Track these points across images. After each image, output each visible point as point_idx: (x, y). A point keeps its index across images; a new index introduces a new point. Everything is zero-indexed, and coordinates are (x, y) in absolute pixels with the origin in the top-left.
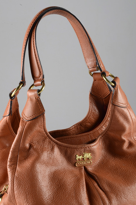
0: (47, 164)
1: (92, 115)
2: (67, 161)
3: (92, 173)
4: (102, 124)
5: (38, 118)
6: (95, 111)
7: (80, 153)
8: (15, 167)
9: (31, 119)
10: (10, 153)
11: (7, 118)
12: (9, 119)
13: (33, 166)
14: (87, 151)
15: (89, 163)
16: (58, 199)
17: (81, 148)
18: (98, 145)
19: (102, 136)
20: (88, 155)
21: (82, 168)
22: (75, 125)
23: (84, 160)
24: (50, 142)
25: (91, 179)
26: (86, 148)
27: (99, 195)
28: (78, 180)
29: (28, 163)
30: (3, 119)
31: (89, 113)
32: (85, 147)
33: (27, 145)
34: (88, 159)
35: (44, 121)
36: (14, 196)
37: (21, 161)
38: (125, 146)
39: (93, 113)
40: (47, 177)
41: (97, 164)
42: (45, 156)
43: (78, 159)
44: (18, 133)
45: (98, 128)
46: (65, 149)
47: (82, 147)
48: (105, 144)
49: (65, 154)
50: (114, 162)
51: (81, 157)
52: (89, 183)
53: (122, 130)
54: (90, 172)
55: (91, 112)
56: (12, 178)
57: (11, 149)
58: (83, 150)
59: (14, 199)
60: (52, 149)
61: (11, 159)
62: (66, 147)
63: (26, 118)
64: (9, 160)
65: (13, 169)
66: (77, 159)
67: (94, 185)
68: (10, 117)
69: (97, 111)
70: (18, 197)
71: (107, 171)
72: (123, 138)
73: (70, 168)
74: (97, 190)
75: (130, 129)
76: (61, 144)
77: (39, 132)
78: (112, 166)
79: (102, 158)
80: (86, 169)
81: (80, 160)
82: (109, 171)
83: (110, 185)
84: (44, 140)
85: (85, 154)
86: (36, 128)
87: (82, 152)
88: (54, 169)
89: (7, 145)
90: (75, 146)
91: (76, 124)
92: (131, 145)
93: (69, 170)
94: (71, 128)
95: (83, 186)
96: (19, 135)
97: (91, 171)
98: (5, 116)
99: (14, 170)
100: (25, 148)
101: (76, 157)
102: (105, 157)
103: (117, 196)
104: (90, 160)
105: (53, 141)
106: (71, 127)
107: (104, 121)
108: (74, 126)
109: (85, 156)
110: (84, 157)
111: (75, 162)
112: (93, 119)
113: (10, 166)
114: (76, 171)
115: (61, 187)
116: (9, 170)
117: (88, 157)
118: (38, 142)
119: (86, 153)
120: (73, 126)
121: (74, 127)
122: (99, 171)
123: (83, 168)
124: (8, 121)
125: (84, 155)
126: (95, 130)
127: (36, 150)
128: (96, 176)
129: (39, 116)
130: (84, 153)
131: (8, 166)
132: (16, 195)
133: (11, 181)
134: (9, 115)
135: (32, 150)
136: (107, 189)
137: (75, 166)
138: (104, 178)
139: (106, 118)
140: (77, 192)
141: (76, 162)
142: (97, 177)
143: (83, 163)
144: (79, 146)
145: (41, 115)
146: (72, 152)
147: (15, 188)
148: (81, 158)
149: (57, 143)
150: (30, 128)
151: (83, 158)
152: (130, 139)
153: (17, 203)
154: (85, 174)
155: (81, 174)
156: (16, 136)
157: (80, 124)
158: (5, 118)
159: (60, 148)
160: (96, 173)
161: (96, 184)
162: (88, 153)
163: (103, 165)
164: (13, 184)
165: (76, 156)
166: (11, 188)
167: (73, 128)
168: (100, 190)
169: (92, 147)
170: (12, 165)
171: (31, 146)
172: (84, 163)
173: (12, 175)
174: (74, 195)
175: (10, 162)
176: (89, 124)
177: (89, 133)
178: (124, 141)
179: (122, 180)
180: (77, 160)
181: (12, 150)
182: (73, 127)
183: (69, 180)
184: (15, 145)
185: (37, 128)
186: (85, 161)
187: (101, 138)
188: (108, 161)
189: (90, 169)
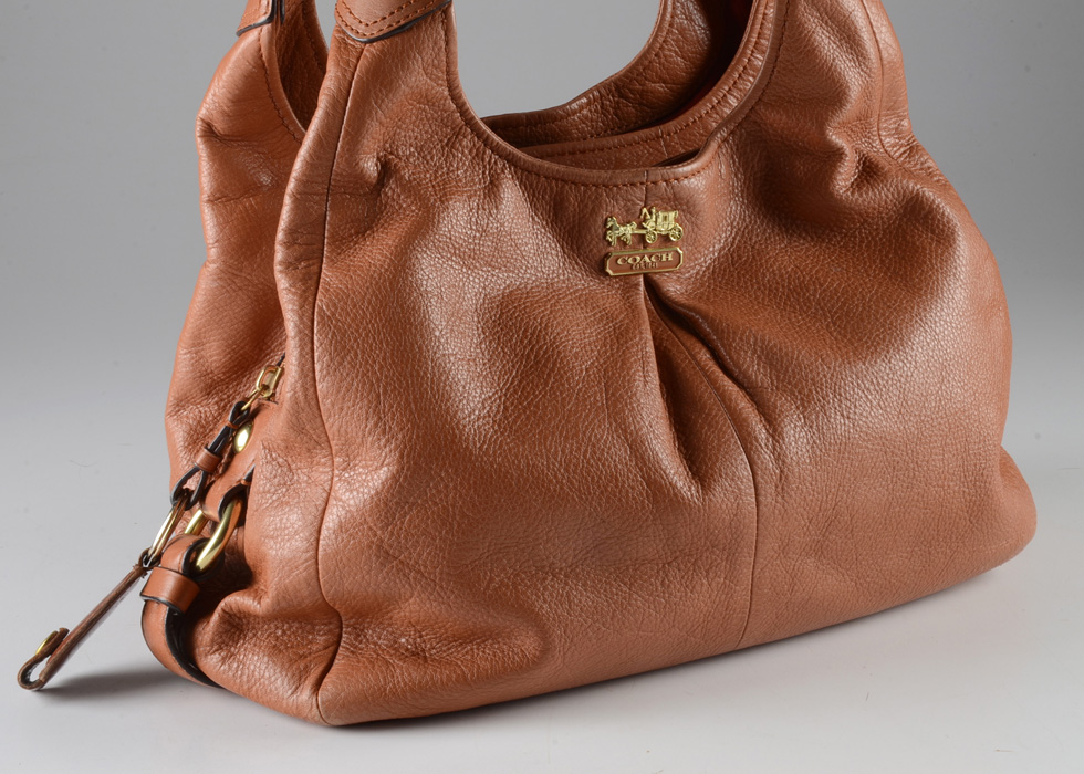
0: (468, 258)
1: (677, 41)
2: (562, 247)
3: (682, 305)
4: (723, 87)
5: (419, 26)
6: (691, 20)
7: (627, 211)
8: (315, 268)
9: (386, 30)
10: (287, 200)
11: (260, 37)
12: (270, 42)
13: (402, 263)
14: (662, 199)
15: (670, 259)
16: (528, 418)
17: (633, 184)
18: (711, 173)
19: (732, 133)
20: (665, 218)
21: (638, 285)
22: (591, 91)
23: (646, 245)
24: (479, 156)
25: (681, 333)
26: (655, 183)
27: (723, 401)
28: (620, 336)
29: (375, 252)
30: (237, 45)
31: (659, 28)
32: (652, 178)
33: (370, 167)
34: (666, 239)
35: (447, 43)
36: (313, 403)
37: (343, 243)
38: (844, 177)
39: (682, 31)
40: (471, 318)
41: (708, 268)
42: (458, 218)
43: (619, 238)
44: (323, 102)
45: (703, 108)
46: (551, 189)
47: (636, 180)
48: (745, 170)
49: (555, 214)
50: (787, 256)
51: (629, 231)
52: (674, 350)
53: (831, 95)
54: (676, 303)
55: (671, 25)
56: (301, 318)
57: (291, 186)
58: (640, 193)
59: (318, 420)
60: (492, 189)
61: (292, 232)
62: (557, 180)
63: (361, 29)
64: (280, 235)
65: (305, 279)
66: (614, 242)
67: (694, 357)
68: (274, 29)
69: (699, 19)
70: (333, 405)
71: (756, 298)
72: (836, 137)
73: (579, 280)
74: (713, 382)
75: (867, 93)
76: (533, 165)
77: (426, 99)
78: (781, 276)
79: (730, 239)
80: (653, 289)
81: (625, 244)
82: (763, 299)
83: (771, 359)
84: (450, 145)
85: (651, 213)
86: (412, 80)
87: (634, 204)
88: (501, 281)
89: (265, 179)
90: (604, 175)
91: (597, 88)
92: (869, 171)
93: (575, 292)
94: (574, 106)
95: (644, 364)
96: (327, 113)
97: (682, 300)
98: (250, 28)
99: (309, 285)
100: (360, 176)
101: (606, 229)
102: (743, 236)
103: (804, 404)
104: (676, 244)
105: (496, 149)
106: (574, 100)
107: (734, 69)
108: (585, 95)
109: (650, 225)
110: (644, 232)
111: (603, 252)
112: (679, 63)
113: (289, 265)
114: (609, 297)
115: (537, 363)
116: (282, 283)
117: (663, 229)
118: (420, 149)
119: (657, 212)
120: (579, 97)
121: (589, 104)
122: (716, 296)
123: (642, 283)
124: (264, 51)
125: (645, 220)
126: (690, 116)
127: (411, 189)
128: (705, 317)
129: (424, 17)
130: (645, 210)
131: (277, 268)
132: (325, 397)
133: (300, 332)
134: (270, 20)
135: (391, 188)
136: (757, 373)
137: (600, 270)
138: (743, 325)
139: (744, 53)
140: (617, 389)
141: (607, 256)
142: (711, 323)
143: (638, 258)
144: (623, 176)
145: (432, 13)
146: (586, 206)
147: (317, 367)
148: (629, 237)
149: (511, 161)
150: (381, 77)
151: (643, 236)
152: (864, 148)
153: (330, 436)
154: (649, 310)
155: (633, 308)
156: (303, 136)
157: (618, 88)
158: (252, 36)
159: (531, 185)
160: (702, 306)
161: (704, 356)
162: (666, 210)
163: (734, 269)
164: (308, 349)
165: (606, 222)
166: (301, 366)
167: (581, 108)
168: (726, 378)
169: (686, 182)
170: (299, 260)
171: (386, 169)
172: (646, 258)
173: (301, 307)
174: (601, 398)
175: (289, 244)
176: (659, 87)
177: (660, 130)
178: (836, 155)
179: (827, 336)
180: (609, 243)
181: (297, 186)
182: (584, 100)
183: (578, 336)
184: (311, 164)
185: (417, 78)
186: (650, 250)
187: (725, 140)
188: (759, 254)
189: (674, 288)
